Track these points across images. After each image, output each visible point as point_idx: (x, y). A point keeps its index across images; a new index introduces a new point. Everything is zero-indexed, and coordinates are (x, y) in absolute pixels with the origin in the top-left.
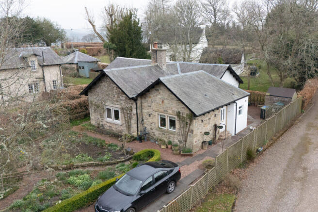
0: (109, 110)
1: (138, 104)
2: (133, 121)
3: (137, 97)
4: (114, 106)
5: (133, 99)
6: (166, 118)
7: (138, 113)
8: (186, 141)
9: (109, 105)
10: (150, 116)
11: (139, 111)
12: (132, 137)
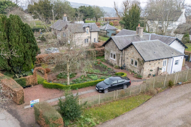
0: (112, 54)
1: (123, 53)
2: (120, 60)
3: (122, 50)
4: (113, 52)
5: (121, 50)
6: (134, 60)
7: (123, 57)
8: (140, 72)
9: (112, 52)
10: (127, 59)
11: (123, 56)
12: (119, 67)
